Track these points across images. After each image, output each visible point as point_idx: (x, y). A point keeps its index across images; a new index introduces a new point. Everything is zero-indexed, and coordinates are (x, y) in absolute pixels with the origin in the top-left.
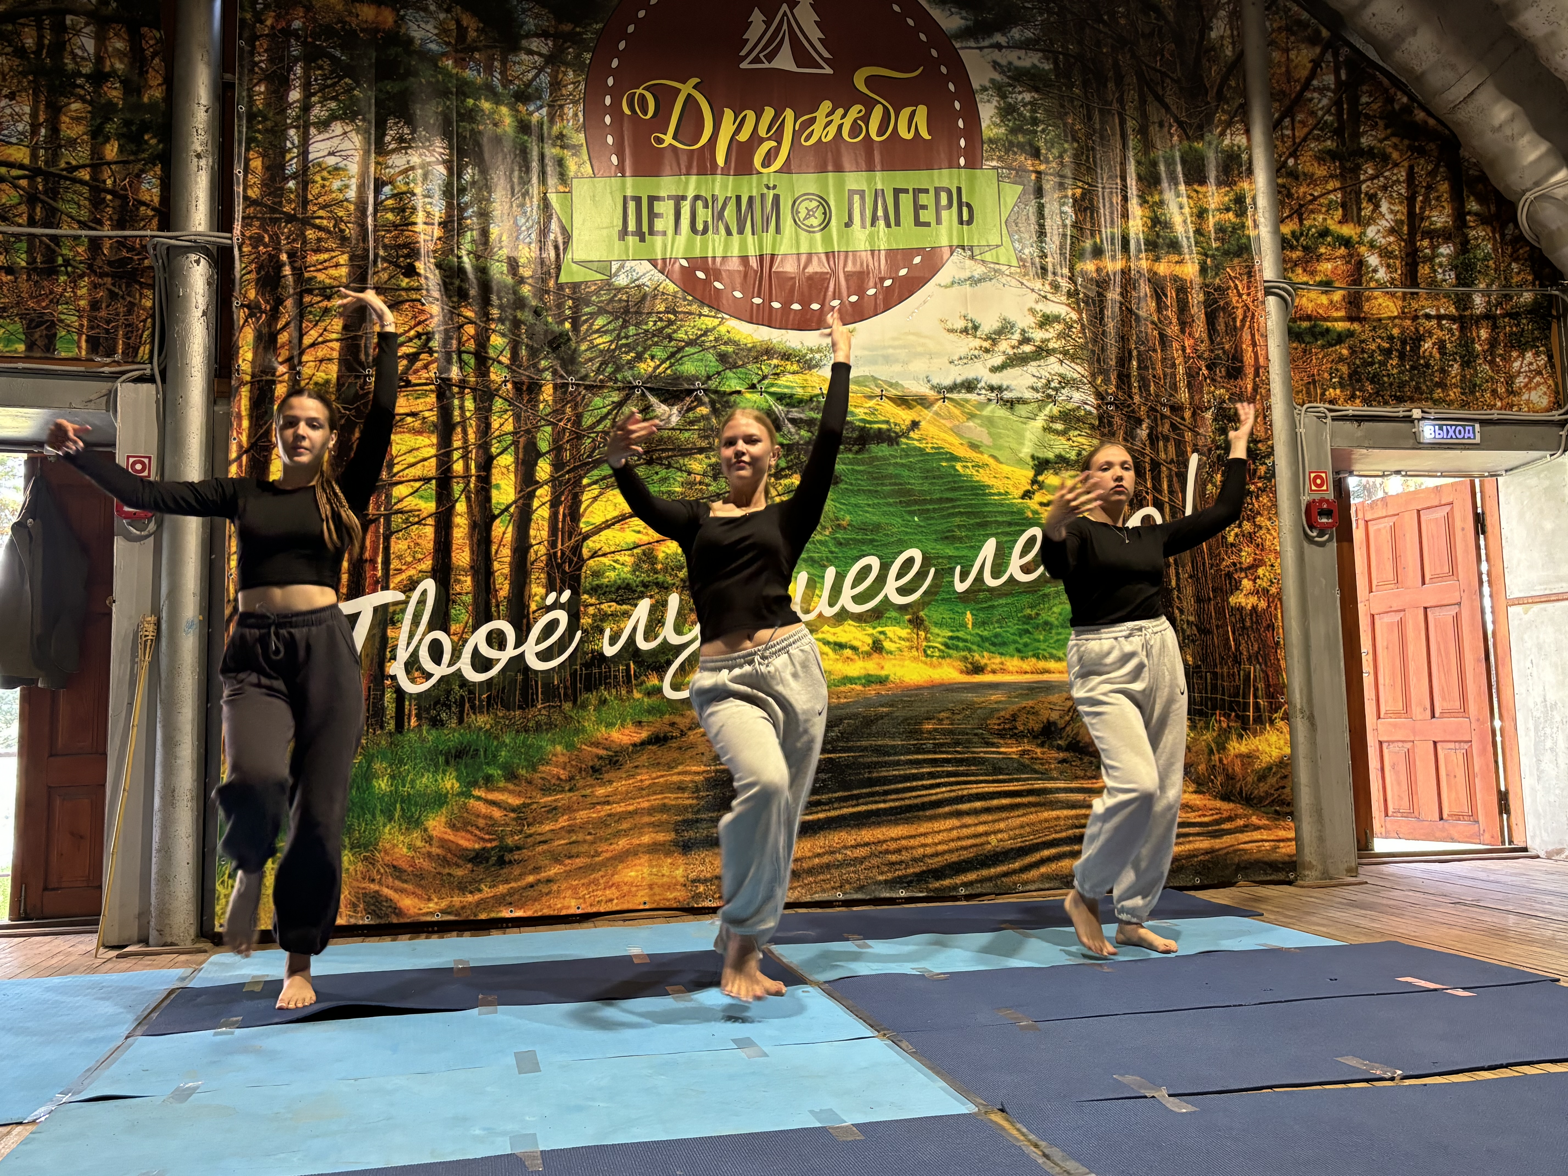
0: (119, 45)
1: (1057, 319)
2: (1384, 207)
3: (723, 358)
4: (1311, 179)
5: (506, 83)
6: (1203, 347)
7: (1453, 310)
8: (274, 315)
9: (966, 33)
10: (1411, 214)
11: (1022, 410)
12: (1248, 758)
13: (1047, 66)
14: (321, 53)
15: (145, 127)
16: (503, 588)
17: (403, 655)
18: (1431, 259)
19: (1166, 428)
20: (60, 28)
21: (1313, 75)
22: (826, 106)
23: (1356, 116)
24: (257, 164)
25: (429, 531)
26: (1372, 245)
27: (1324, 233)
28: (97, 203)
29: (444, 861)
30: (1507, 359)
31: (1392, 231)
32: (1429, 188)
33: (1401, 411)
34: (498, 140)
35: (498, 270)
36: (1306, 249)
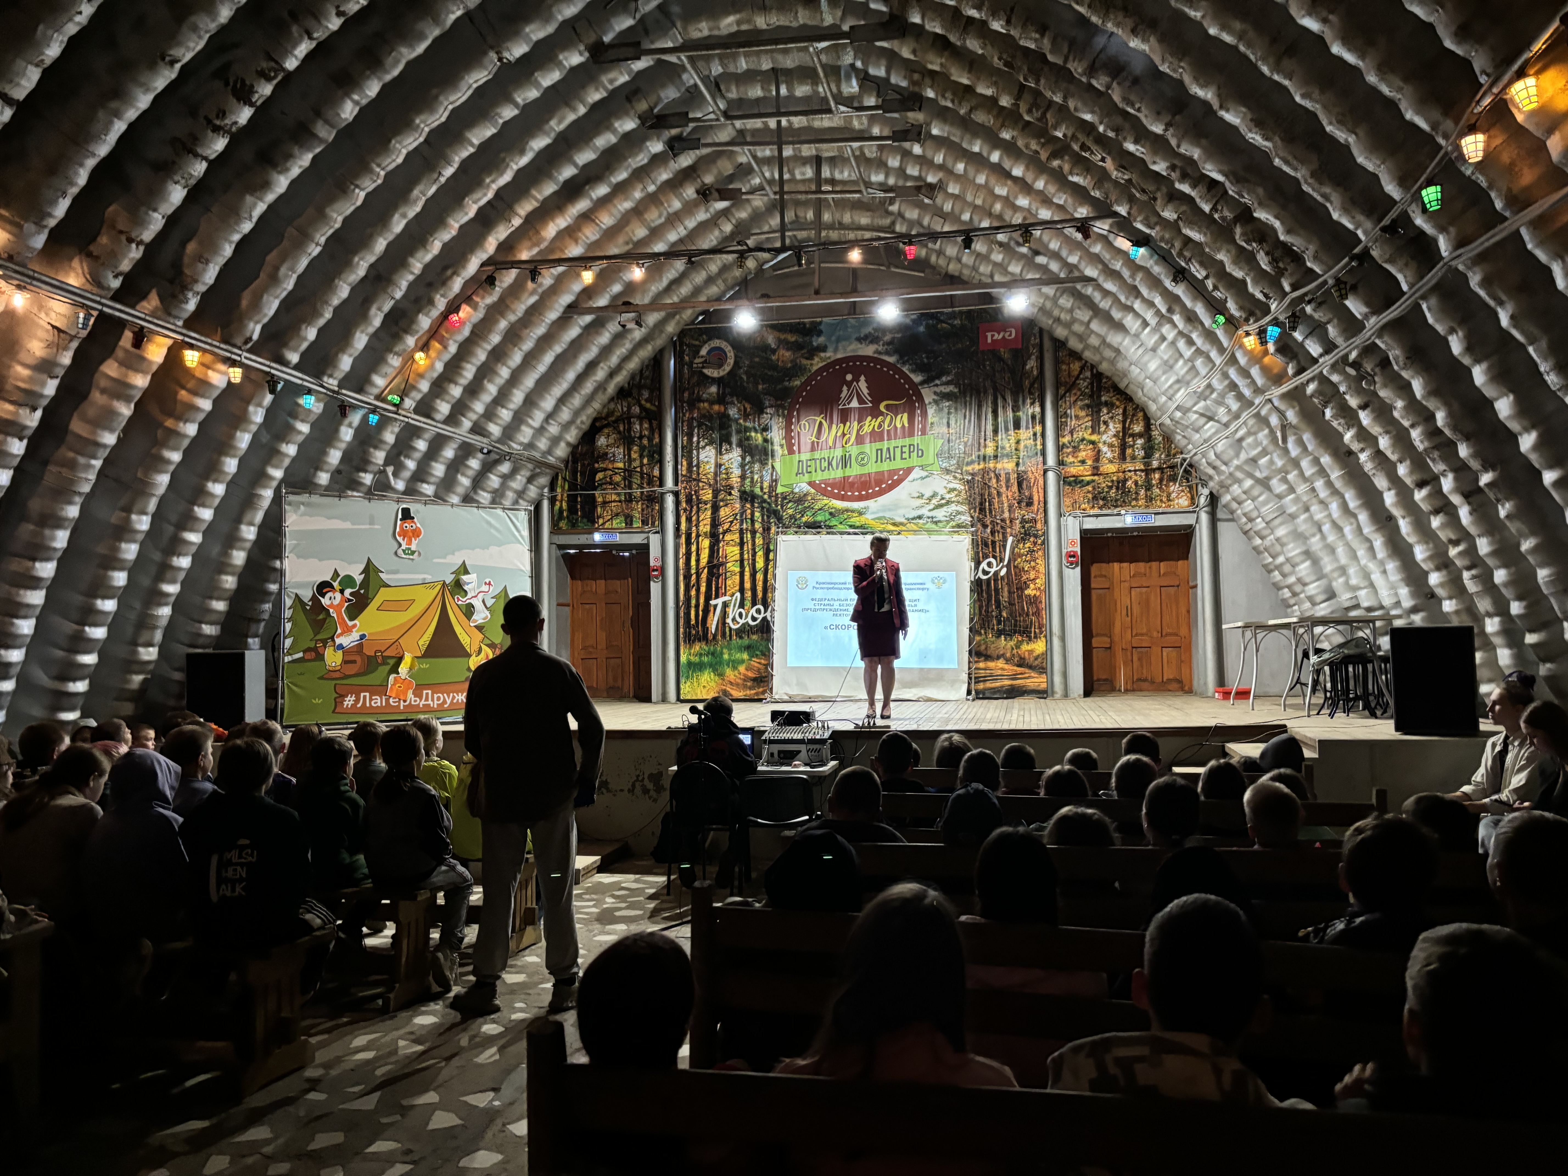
0: (646, 425)
1: (955, 489)
2: (1111, 425)
3: (831, 514)
4: (1077, 417)
5: (759, 425)
6: (1017, 494)
7: (1142, 467)
8: (691, 511)
9: (923, 383)
10: (1124, 427)
11: (940, 525)
12: (1031, 652)
13: (956, 390)
14: (703, 424)
15: (654, 452)
16: (760, 594)
17: (731, 616)
18: (1133, 446)
19: (999, 528)
20: (630, 423)
21: (1080, 372)
22: (869, 418)
23: (1100, 389)
24: (685, 463)
25: (738, 577)
26: (1105, 443)
27: (1083, 440)
28: (642, 478)
29: (744, 680)
30: (1167, 486)
31: (1115, 436)
32: (1133, 415)
33: (1115, 511)
34: (757, 446)
35: (757, 491)
36: (1074, 447)
